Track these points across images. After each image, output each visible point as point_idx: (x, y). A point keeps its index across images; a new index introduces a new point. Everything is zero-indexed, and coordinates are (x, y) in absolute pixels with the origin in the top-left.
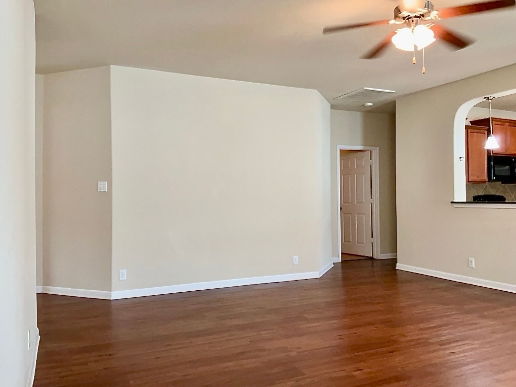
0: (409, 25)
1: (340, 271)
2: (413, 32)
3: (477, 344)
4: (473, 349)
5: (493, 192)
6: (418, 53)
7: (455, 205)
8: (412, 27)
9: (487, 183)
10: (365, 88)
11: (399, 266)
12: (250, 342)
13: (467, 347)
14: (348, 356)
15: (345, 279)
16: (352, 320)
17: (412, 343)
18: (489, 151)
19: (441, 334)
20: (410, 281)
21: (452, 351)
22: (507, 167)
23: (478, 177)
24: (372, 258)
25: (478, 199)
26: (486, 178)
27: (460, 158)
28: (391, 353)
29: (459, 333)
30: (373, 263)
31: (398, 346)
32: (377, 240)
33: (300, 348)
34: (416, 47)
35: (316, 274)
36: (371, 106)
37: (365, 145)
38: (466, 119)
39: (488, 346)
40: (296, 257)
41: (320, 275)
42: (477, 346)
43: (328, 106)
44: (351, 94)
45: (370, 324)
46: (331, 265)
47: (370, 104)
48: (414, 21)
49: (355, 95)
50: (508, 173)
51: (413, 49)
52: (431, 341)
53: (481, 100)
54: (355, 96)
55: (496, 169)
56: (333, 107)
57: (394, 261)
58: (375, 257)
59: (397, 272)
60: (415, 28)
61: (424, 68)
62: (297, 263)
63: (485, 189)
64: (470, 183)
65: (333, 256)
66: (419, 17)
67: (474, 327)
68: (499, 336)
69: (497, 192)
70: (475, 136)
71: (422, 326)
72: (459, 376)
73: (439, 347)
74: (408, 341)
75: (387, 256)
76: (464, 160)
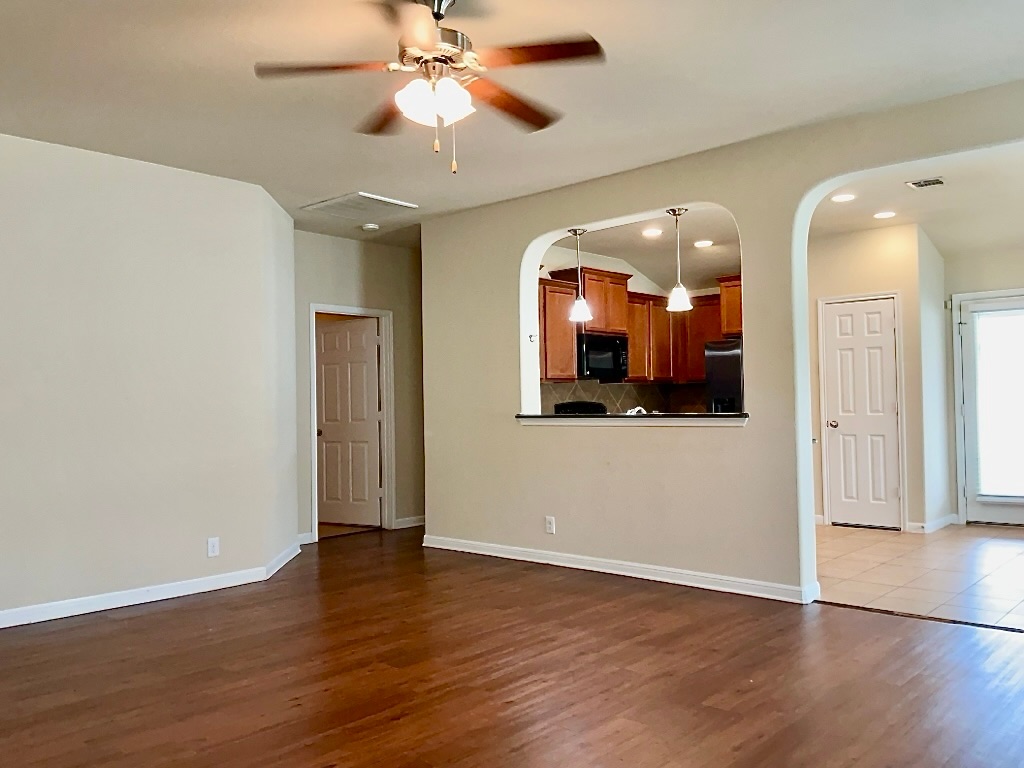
0: (427, 76)
1: (315, 559)
2: (434, 88)
3: (551, 679)
4: (544, 691)
5: (587, 398)
6: (443, 131)
7: (524, 422)
8: (433, 79)
9: (576, 381)
10: (361, 193)
11: (429, 541)
12: (86, 742)
13: (534, 688)
14: (308, 741)
15: (325, 574)
16: (325, 662)
17: (437, 694)
18: (579, 327)
19: (491, 668)
20: (447, 568)
21: (509, 700)
22: (610, 354)
23: (562, 371)
24: (379, 530)
25: (564, 410)
26: (575, 372)
27: (531, 336)
28: (395, 722)
29: (523, 660)
30: (381, 539)
31: (411, 703)
32: (390, 490)
33: (205, 740)
34: (440, 120)
35: (260, 573)
36: (374, 230)
37: (366, 305)
38: (542, 266)
39: (571, 679)
40: (214, 541)
41: (267, 574)
42: (553, 682)
43: (288, 223)
44: (334, 201)
45: (362, 664)
46: (296, 550)
47: (376, 227)
48: (437, 68)
49: (341, 204)
50: (609, 365)
51: (435, 124)
52: (471, 685)
53: (562, 234)
54: (344, 206)
55: (591, 356)
56: (299, 225)
57: (420, 531)
58: (386, 526)
59: (426, 552)
60: (438, 83)
61: (454, 161)
62: (217, 554)
63: (574, 393)
64: (548, 383)
65: (300, 531)
66: (445, 62)
67: (550, 645)
68: (592, 657)
69: (593, 397)
70: (555, 299)
71: (458, 655)
72: (518, 749)
73: (487, 694)
74: (429, 691)
75: (408, 522)
76: (537, 339)
